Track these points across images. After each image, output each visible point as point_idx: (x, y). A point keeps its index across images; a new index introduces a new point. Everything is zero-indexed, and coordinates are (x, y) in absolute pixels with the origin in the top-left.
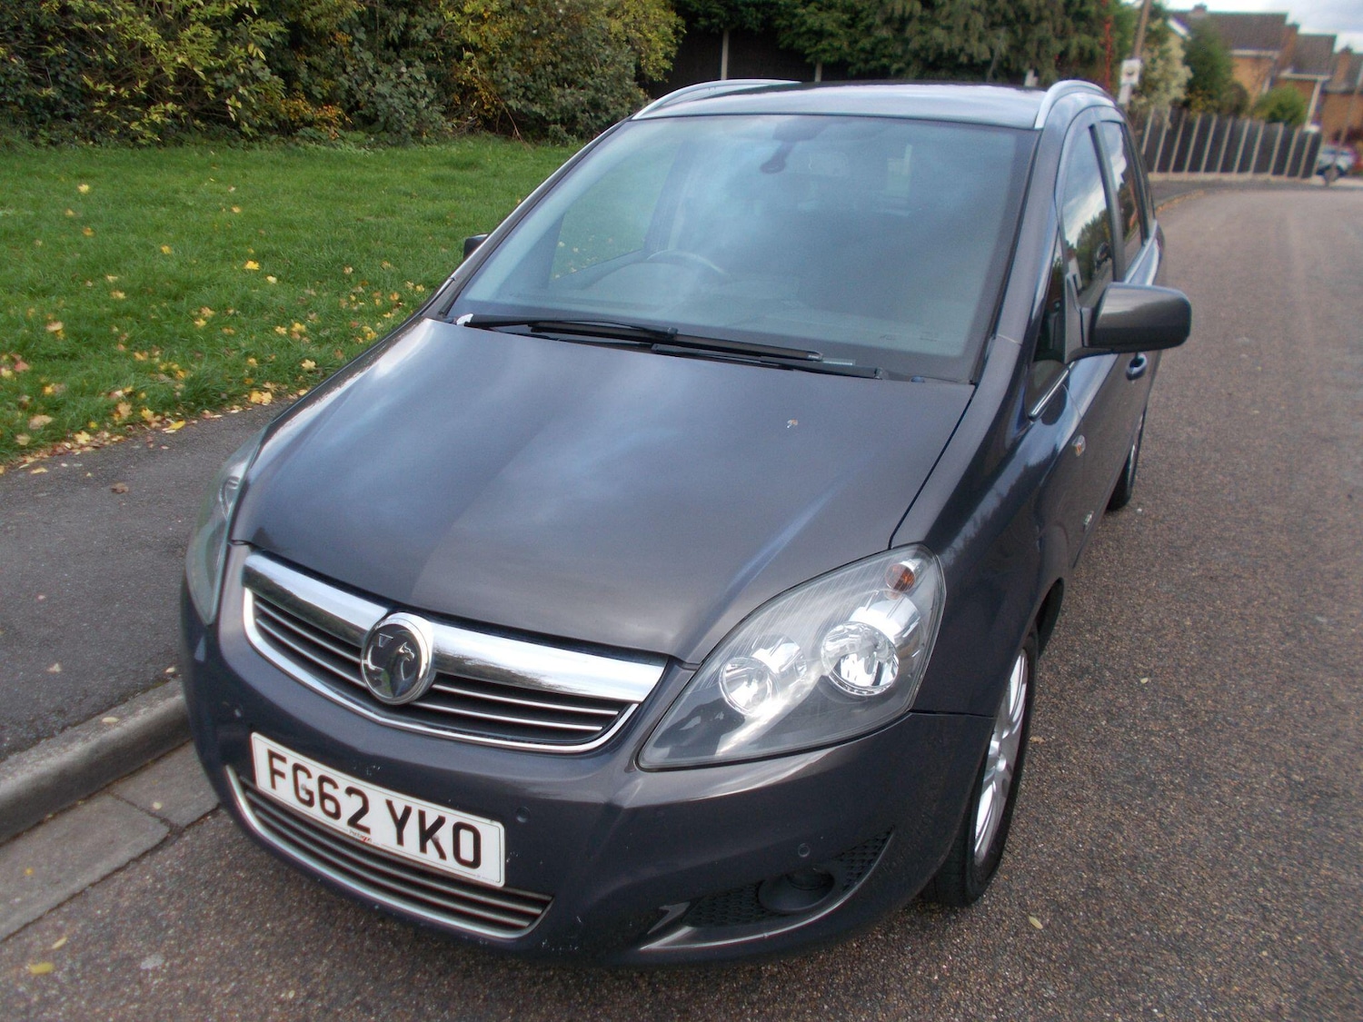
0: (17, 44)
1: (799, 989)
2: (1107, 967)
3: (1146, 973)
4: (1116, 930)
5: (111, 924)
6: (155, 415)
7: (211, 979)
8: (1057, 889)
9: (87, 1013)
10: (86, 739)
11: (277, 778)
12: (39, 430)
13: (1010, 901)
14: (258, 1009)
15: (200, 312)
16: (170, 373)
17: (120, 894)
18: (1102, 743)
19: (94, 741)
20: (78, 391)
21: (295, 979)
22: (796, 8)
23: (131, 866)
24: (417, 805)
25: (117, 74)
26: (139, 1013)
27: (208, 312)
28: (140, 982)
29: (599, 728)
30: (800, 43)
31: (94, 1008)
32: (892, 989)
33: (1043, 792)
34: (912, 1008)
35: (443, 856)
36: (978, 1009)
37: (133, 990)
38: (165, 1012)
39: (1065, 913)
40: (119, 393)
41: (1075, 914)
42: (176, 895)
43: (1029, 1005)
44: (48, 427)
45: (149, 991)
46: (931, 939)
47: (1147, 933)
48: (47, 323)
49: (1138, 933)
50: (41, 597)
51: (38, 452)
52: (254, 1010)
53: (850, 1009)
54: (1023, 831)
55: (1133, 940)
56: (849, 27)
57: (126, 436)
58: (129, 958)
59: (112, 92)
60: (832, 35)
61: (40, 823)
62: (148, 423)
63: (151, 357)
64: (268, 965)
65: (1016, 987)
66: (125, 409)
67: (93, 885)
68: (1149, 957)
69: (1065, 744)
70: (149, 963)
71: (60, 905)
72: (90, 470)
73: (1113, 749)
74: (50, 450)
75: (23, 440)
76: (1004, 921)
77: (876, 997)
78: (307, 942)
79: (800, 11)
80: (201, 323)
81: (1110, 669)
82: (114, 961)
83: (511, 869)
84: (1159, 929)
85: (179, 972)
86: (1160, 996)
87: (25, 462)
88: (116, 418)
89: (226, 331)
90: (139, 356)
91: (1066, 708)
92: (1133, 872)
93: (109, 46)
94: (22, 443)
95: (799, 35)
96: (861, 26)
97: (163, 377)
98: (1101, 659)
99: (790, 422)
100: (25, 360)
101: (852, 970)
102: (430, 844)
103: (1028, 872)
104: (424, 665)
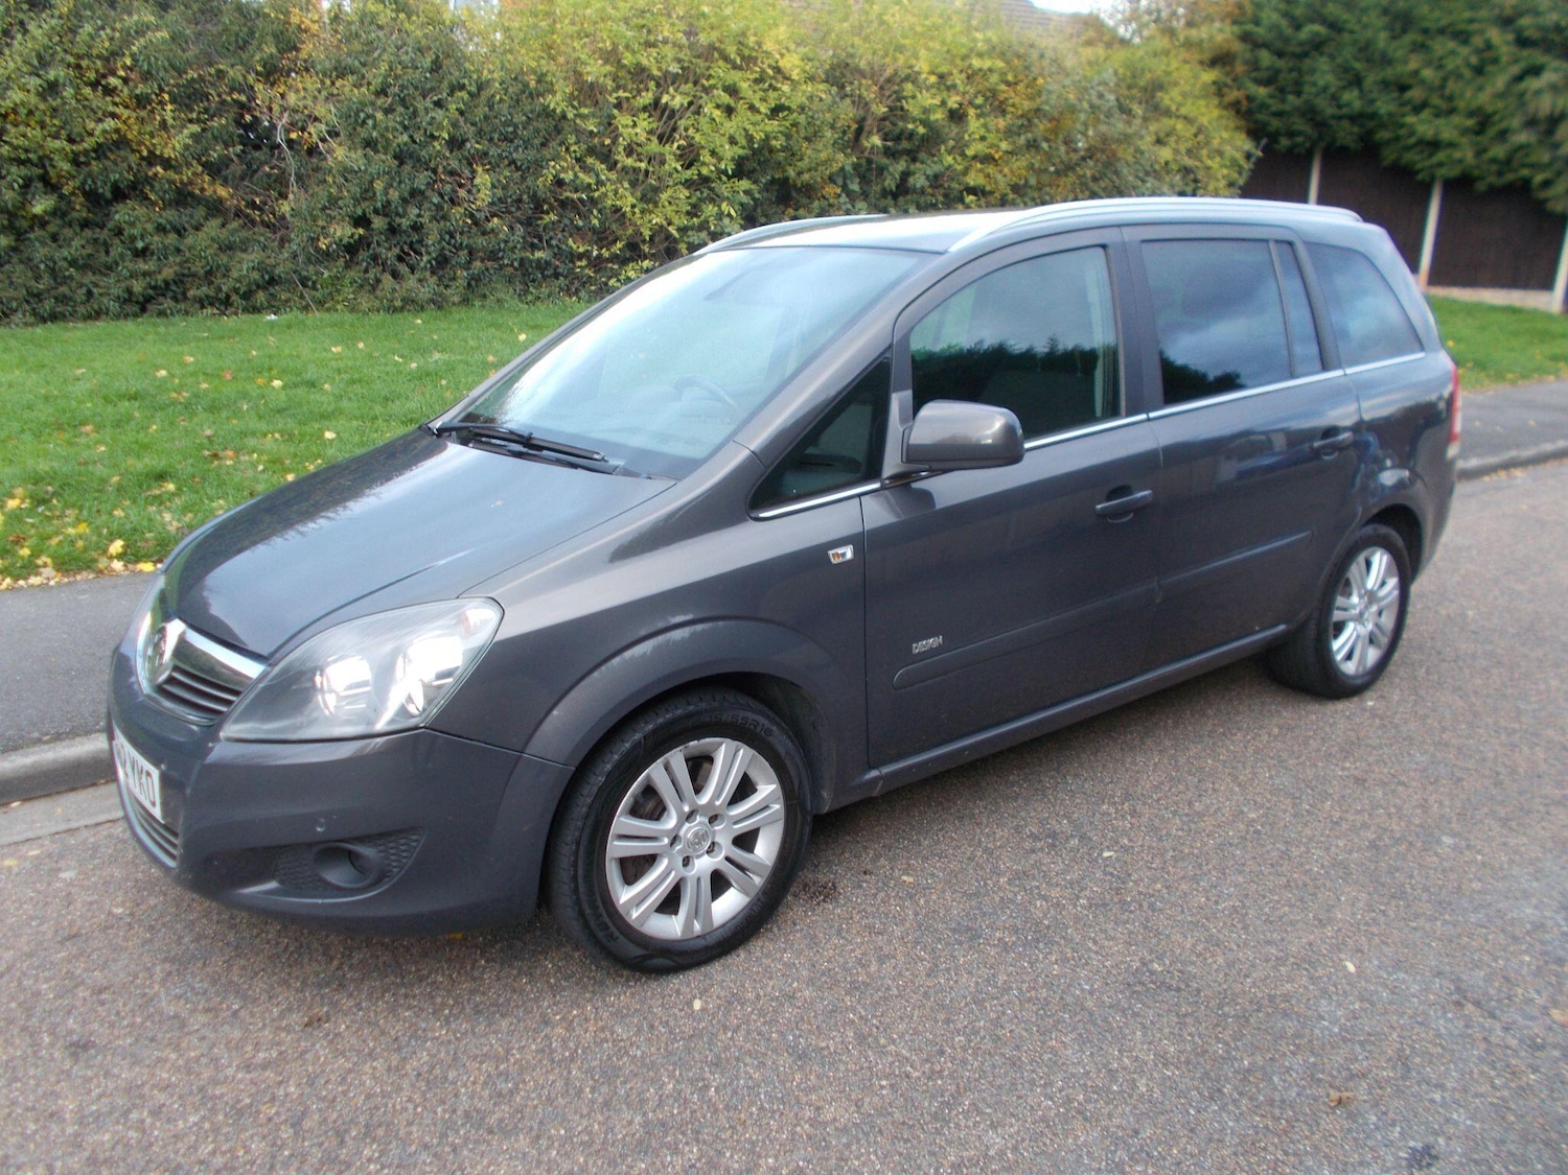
2: (716, 1050)
3: (745, 1063)
4: (765, 1028)
5: (72, 849)
7: (88, 891)
8: (754, 987)
9: (6, 892)
13: (697, 985)
14: (94, 913)
17: (95, 835)
18: (974, 895)
21: (132, 903)
22: (1403, 115)
24: (135, 755)
25: (602, 237)
26: (31, 898)
28: (49, 884)
30: (1409, 157)
31: (12, 890)
33: (851, 919)
34: (511, 1030)
35: (146, 797)
36: (561, 1045)
37: (42, 886)
38: (44, 902)
39: (735, 1005)
41: (743, 1008)
45: (49, 888)
46: (592, 992)
47: (791, 1038)
49: (782, 1035)
52: (90, 914)
53: (463, 1018)
55: (769, 1038)
56: (1478, 133)
58: (59, 869)
59: (595, 253)
60: (1451, 145)
64: (126, 892)
65: (614, 1040)
68: (766, 1054)
69: (933, 888)
70: (66, 875)
71: (57, 833)
73: (979, 902)
76: (671, 997)
77: (494, 1017)
78: (163, 885)
79: (1410, 119)
81: (1084, 839)
82: (50, 869)
84: (807, 1039)
85: (76, 883)
86: (732, 1081)
91: (982, 861)
92: (846, 995)
93: (595, 212)
95: (1408, 148)
96: (1492, 132)
98: (1087, 828)
99: (498, 503)
101: (500, 995)
103: (745, 970)
104: (167, 656)
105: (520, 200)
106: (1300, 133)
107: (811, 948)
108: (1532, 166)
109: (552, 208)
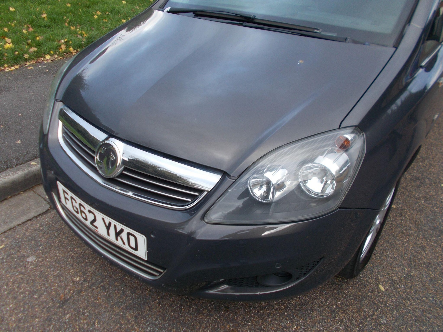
1: (276, 304)
2: (411, 312)
3: (428, 317)
4: (417, 296)
5: (21, 241)
6: (74, 50)
7: (51, 268)
8: (393, 273)
9: (4, 276)
10: (24, 170)
11: (67, 201)
12: (32, 53)
13: (372, 276)
14: (65, 283)
15: (96, 12)
16: (81, 35)
17: (27, 230)
18: (421, 211)
19: (26, 171)
20: (48, 39)
21: (81, 273)
23: (34, 219)
26: (22, 279)
27: (99, 13)
28: (25, 267)
29: (190, 200)
31: (7, 275)
32: (315, 310)
33: (392, 229)
34: (322, 319)
35: (124, 243)
36: (351, 324)
37: (22, 269)
38: (31, 280)
39: (395, 285)
40: (63, 41)
41: (400, 286)
42: (46, 233)
43: (374, 326)
44: (35, 52)
45: (27, 270)
46: (335, 289)
47: (431, 299)
48: (42, 14)
49: (426, 298)
50: (20, 115)
51: (31, 61)
52: (63, 284)
53: (296, 316)
54: (381, 245)
55: (424, 301)
57: (63, 57)
58: (24, 256)
61: (6, 199)
62: (72, 53)
63: (76, 28)
64: (72, 266)
65: (369, 316)
66: (63, 47)
67: (18, 225)
68: (430, 310)
69: (405, 209)
70: (30, 259)
71: (5, 232)
72: (48, 69)
73: (426, 214)
74: (36, 60)
75: (26, 56)
76: (368, 285)
77: (308, 312)
78: (89, 258)
80: (96, 17)
81: (429, 179)
82: (18, 257)
83: (149, 254)
84: (436, 298)
85: (40, 264)
86: (433, 329)
87: (27, 64)
88: (60, 50)
89: (104, 20)
90: (72, 28)
91: (407, 194)
92: (428, 270)
94: (26, 57)
97: (79, 36)
98: (425, 174)
99: (300, 61)
100: (32, 27)
101: (299, 299)
102: (119, 238)
103: (381, 264)
104: (119, 162)
107: (393, 248)
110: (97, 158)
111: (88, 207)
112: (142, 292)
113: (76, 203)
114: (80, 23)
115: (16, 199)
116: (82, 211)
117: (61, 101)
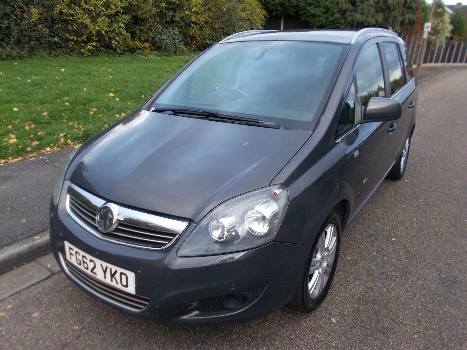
0: (46, 24)
1: (244, 337)
2: (356, 337)
3: (370, 340)
4: (362, 324)
5: (27, 302)
6: (72, 142)
7: (53, 321)
8: (344, 309)
9: (12, 329)
10: (29, 243)
11: (72, 256)
12: (34, 146)
13: (326, 312)
14: (65, 331)
15: (92, 109)
16: (79, 129)
17: (31, 293)
18: (372, 260)
19: (31, 244)
20: (48, 134)
21: (79, 323)
23: (37, 284)
24: (109, 266)
25: (77, 33)
26: (28, 330)
27: (95, 109)
28: (31, 321)
29: (167, 242)
30: (308, 19)
31: (15, 328)
32: (277, 339)
33: (347, 276)
34: (282, 346)
35: (117, 283)
36: (306, 348)
37: (28, 323)
38: (36, 330)
39: (345, 317)
40: (62, 135)
41: (348, 318)
42: (48, 294)
43: (325, 348)
44: (37, 145)
45: (33, 323)
46: (295, 323)
47: (374, 326)
48: (43, 112)
49: (370, 326)
50: (24, 198)
51: (33, 153)
52: (64, 332)
53: (261, 345)
54: (336, 289)
55: (368, 328)
56: (325, 13)
57: (62, 148)
58: (29, 313)
59: (75, 39)
60: (319, 16)
61: (12, 269)
62: (70, 145)
63: (74, 123)
64: (72, 318)
65: (321, 341)
66: (62, 140)
67: (23, 289)
68: (372, 334)
69: (359, 260)
70: (35, 315)
71: (12, 295)
72: (48, 159)
73: (376, 263)
74: (37, 152)
75: (29, 149)
76: (322, 319)
77: (271, 342)
78: (86, 311)
79: (308, 8)
80: (92, 113)
81: (382, 235)
82: (25, 313)
83: (137, 288)
84: (378, 325)
85: (44, 318)
86: (373, 348)
87: (29, 156)
88: (59, 143)
89: (99, 116)
90: (70, 123)
91: (362, 248)
92: (373, 305)
93: (75, 24)
94: (28, 150)
95: (308, 16)
96: (330, 13)
97: (77, 130)
98: (379, 231)
99: (246, 143)
100: (34, 124)
101: (265, 332)
102: (113, 279)
103: (335, 303)
104: (115, 220)
105: (46, 19)
106: (279, 11)
107: (346, 290)
108: (339, 23)
109: (59, 22)
110: (98, 218)
111: (89, 257)
112: (132, 334)
113: (80, 255)
114: (78, 118)
115: (21, 269)
116: (84, 262)
117: (69, 180)
